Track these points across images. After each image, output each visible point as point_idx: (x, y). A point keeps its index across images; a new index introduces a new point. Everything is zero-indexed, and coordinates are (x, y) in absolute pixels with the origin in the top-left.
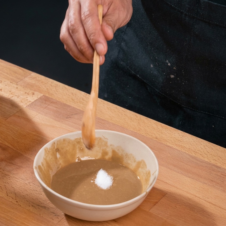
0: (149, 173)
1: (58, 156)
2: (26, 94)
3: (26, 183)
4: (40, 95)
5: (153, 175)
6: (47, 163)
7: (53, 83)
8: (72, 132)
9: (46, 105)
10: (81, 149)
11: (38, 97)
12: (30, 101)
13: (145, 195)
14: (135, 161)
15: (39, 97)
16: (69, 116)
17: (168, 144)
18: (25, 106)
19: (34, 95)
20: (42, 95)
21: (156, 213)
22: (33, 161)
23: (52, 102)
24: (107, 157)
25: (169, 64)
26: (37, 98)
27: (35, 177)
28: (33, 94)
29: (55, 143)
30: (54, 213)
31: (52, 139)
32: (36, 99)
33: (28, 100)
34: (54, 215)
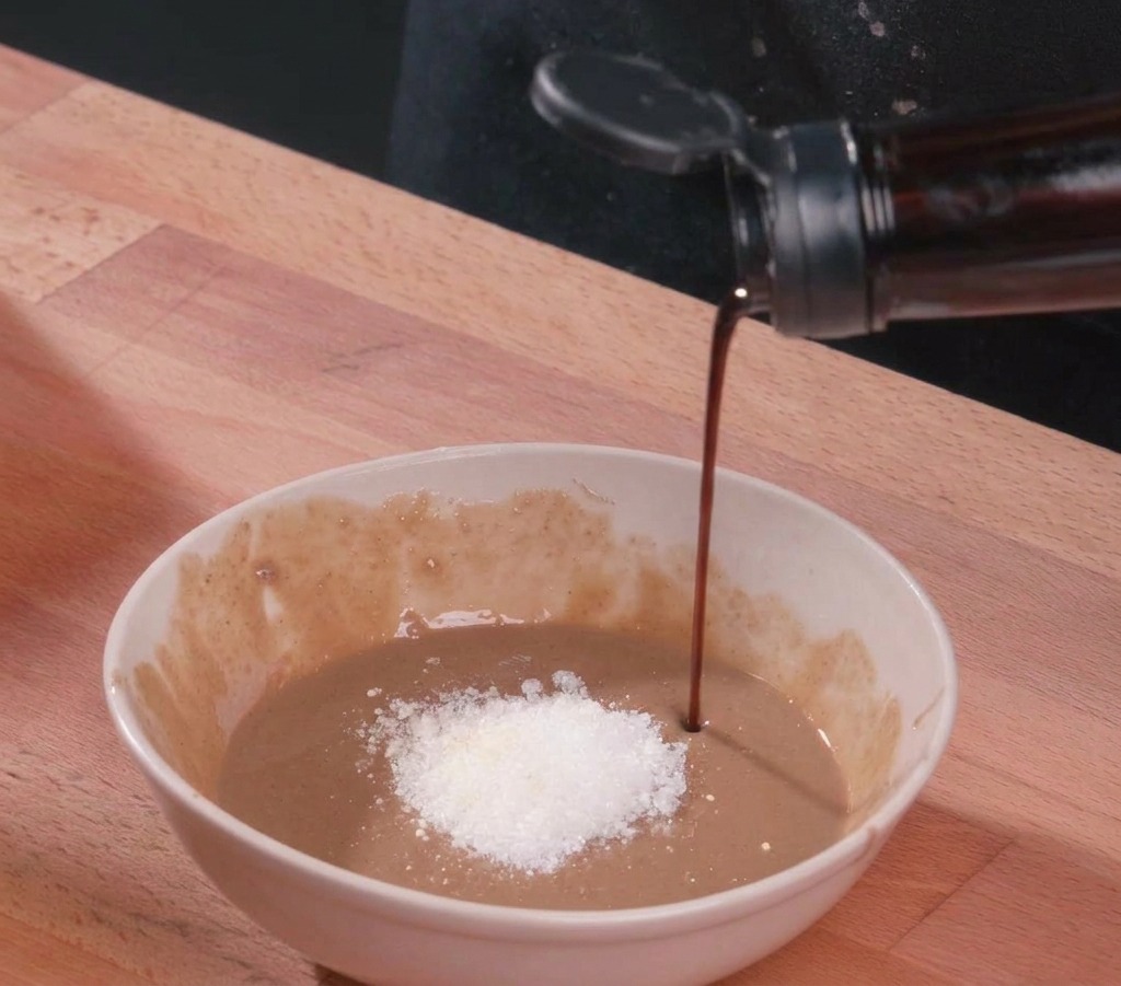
0: (893, 714)
1: (272, 605)
2: (45, 218)
3: (52, 781)
4: (138, 226)
5: (917, 722)
6: (196, 652)
7: (229, 146)
8: (367, 458)
9: (183, 293)
10: (431, 563)
11: (120, 239)
12: (70, 265)
13: (865, 852)
14: (797, 641)
15: (132, 237)
16: (342, 355)
17: (1025, 536)
18: (35, 297)
19: (95, 227)
20: (154, 224)
21: (937, 966)
22: (100, 642)
23: (225, 272)
24: (606, 618)
25: (879, 30)
26: (118, 246)
27: (116, 741)
28: (93, 217)
29: (247, 526)
30: (243, 964)
31: (230, 503)
32: (109, 248)
33: (52, 255)
34: (249, 973)
